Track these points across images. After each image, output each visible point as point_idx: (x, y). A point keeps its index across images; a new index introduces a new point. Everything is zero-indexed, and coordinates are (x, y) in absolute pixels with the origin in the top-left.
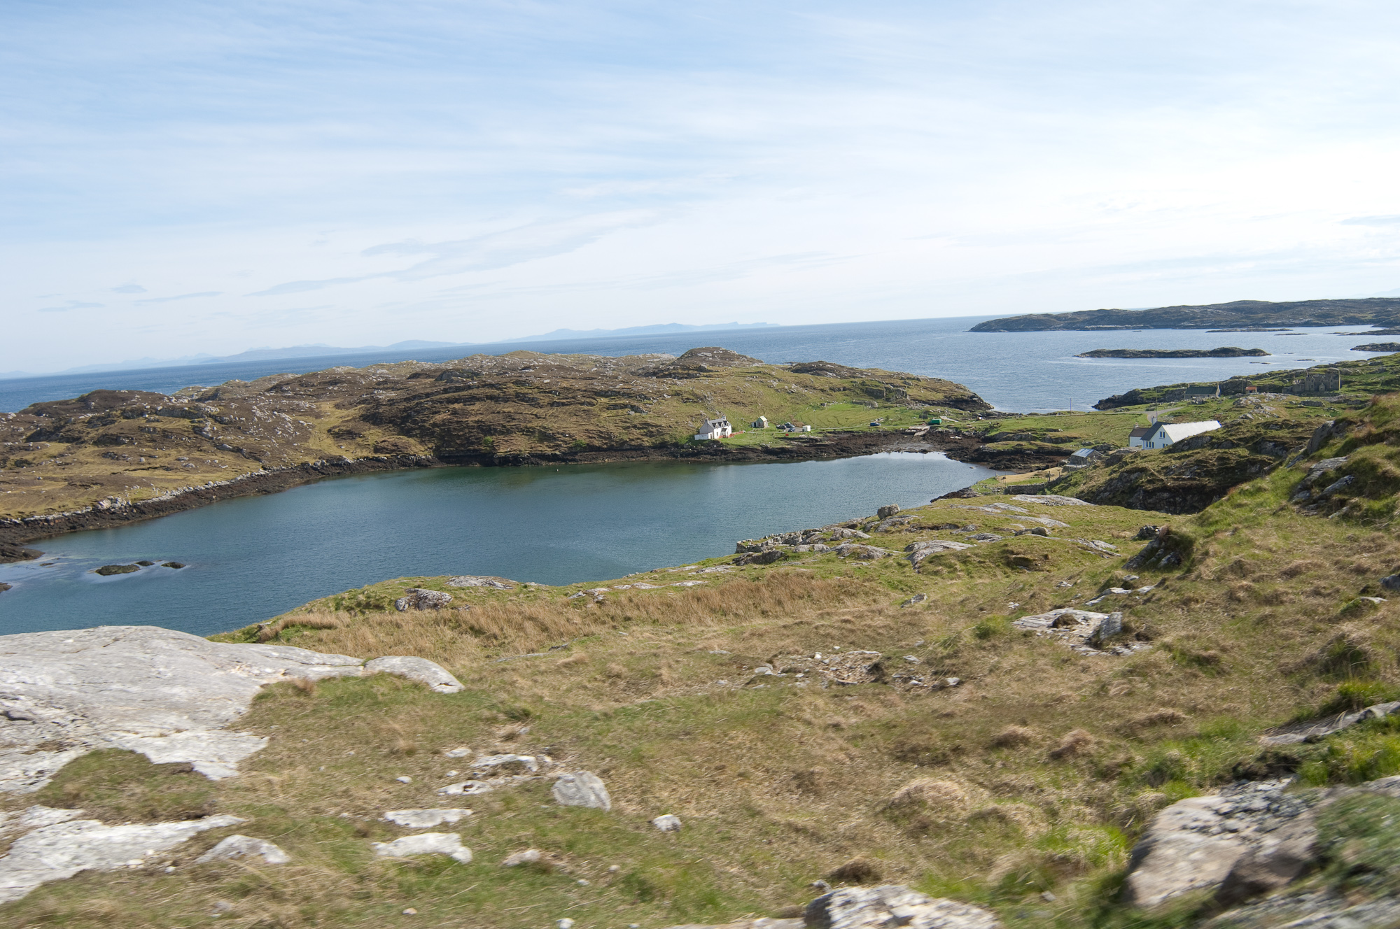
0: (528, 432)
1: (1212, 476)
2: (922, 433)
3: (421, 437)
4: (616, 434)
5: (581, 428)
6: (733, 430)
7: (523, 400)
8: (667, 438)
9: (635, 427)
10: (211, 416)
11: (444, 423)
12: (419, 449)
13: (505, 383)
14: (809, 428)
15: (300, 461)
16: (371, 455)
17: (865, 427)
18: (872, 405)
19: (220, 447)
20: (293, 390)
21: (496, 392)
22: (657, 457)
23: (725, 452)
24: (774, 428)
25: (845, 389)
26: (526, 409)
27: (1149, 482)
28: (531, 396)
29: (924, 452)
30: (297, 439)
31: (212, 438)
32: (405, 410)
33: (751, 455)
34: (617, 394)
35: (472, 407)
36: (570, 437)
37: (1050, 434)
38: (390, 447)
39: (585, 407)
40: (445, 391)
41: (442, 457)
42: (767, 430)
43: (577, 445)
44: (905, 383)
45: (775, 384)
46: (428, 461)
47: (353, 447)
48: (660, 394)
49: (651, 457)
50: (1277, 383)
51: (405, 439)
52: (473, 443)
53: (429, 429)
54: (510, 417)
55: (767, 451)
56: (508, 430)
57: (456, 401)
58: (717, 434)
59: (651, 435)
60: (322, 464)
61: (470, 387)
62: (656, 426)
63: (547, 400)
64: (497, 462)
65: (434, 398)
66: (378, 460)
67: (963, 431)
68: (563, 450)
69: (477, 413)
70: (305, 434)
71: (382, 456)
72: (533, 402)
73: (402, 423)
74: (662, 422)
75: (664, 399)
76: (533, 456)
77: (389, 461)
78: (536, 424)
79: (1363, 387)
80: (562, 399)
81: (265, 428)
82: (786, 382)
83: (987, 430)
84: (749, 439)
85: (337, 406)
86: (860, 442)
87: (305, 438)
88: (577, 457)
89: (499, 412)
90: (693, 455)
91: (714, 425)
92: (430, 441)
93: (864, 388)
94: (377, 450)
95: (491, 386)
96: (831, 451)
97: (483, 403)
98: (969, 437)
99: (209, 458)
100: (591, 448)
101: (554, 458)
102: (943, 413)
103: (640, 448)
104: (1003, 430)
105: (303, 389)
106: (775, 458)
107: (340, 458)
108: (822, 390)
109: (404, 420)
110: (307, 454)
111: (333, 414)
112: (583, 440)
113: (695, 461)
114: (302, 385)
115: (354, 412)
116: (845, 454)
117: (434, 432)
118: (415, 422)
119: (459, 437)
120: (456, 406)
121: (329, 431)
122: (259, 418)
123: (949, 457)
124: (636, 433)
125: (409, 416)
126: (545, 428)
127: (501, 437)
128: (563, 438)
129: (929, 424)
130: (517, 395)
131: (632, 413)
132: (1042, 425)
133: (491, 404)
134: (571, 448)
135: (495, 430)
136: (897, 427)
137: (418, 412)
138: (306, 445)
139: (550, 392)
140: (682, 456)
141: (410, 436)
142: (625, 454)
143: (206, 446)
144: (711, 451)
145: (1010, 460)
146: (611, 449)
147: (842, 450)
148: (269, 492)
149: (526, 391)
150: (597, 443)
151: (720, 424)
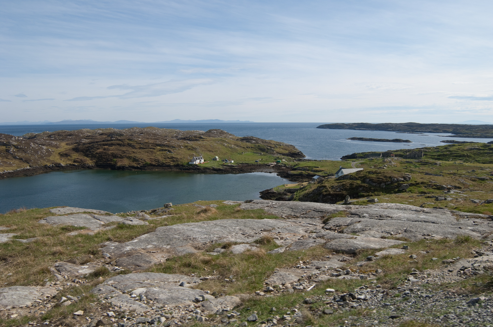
0: (129, 158)
1: (347, 191)
2: (273, 165)
3: (91, 158)
4: (161, 160)
5: (148, 157)
6: (205, 161)
7: (130, 146)
8: (179, 163)
9: (168, 158)
10: (14, 146)
11: (100, 153)
12: (89, 162)
13: (124, 139)
14: (233, 162)
15: (44, 164)
16: (72, 163)
17: (253, 162)
18: (261, 154)
19: (15, 157)
20: (55, 137)
21: (121, 142)
22: (175, 169)
23: (199, 169)
24: (221, 161)
25: (252, 148)
26: (130, 149)
27: (326, 191)
28: (133, 145)
29: (270, 173)
30: (46, 156)
31: (12, 154)
32: (88, 147)
33: (208, 171)
34: (164, 145)
35: (111, 148)
36: (144, 160)
37: (315, 169)
38: (79, 161)
39: (152, 150)
40: (103, 141)
41: (98, 165)
42: (218, 161)
43: (146, 164)
44: (275, 146)
45: (226, 144)
46: (92, 166)
47: (66, 160)
48: (180, 146)
49: (172, 169)
50: (402, 153)
51: (85, 158)
52: (109, 161)
53: (95, 155)
54: (124, 152)
55: (214, 169)
56: (122, 157)
57: (106, 145)
58: (197, 162)
59: (174, 161)
60: (53, 166)
61: (112, 140)
62: (176, 158)
63: (138, 146)
64: (116, 168)
65: (99, 143)
66: (74, 165)
67: (287, 166)
68: (141, 165)
69: (113, 150)
70: (49, 153)
71: (76, 164)
72: (133, 147)
73: (86, 152)
74: (179, 157)
75: (181, 148)
76: (130, 167)
77: (78, 166)
78: (133, 155)
79: (430, 157)
80: (144, 146)
81: (34, 151)
82: (231, 144)
83: (295, 166)
84: (210, 164)
85: (67, 144)
86: (250, 167)
87: (49, 156)
88: (146, 168)
89: (120, 150)
90: (188, 169)
91: (197, 159)
92: (94, 159)
93: (259, 148)
94: (74, 162)
95: (120, 140)
96: (237, 171)
97: (115, 146)
98: (288, 168)
99: (9, 161)
100: (151, 165)
101: (137, 168)
102: (284, 158)
103: (169, 166)
104: (300, 166)
105: (58, 137)
106: (216, 172)
107: (59, 164)
108: (244, 148)
109: (87, 151)
110: (47, 162)
111: (64, 146)
112: (149, 162)
113: (187, 172)
114: (58, 136)
115: (71, 147)
116: (242, 172)
117: (96, 156)
118: (90, 152)
119: (104, 158)
120: (106, 147)
121: (59, 153)
122: (33, 147)
123: (278, 175)
124: (168, 160)
125: (89, 150)
126: (135, 157)
127: (119, 159)
128: (141, 161)
129: (276, 162)
130: (128, 144)
131: (168, 153)
132: (314, 165)
133: (118, 147)
134: (144, 164)
135: (118, 156)
136: (264, 163)
137: (92, 148)
138: (49, 158)
139: (140, 144)
140: (184, 170)
141: (88, 157)
142: (164, 168)
143: (10, 157)
144: (194, 168)
145: (297, 178)
146: (159, 166)
147: (241, 171)
148: (27, 176)
149: (132, 143)
150: (154, 163)
151: (199, 158)
